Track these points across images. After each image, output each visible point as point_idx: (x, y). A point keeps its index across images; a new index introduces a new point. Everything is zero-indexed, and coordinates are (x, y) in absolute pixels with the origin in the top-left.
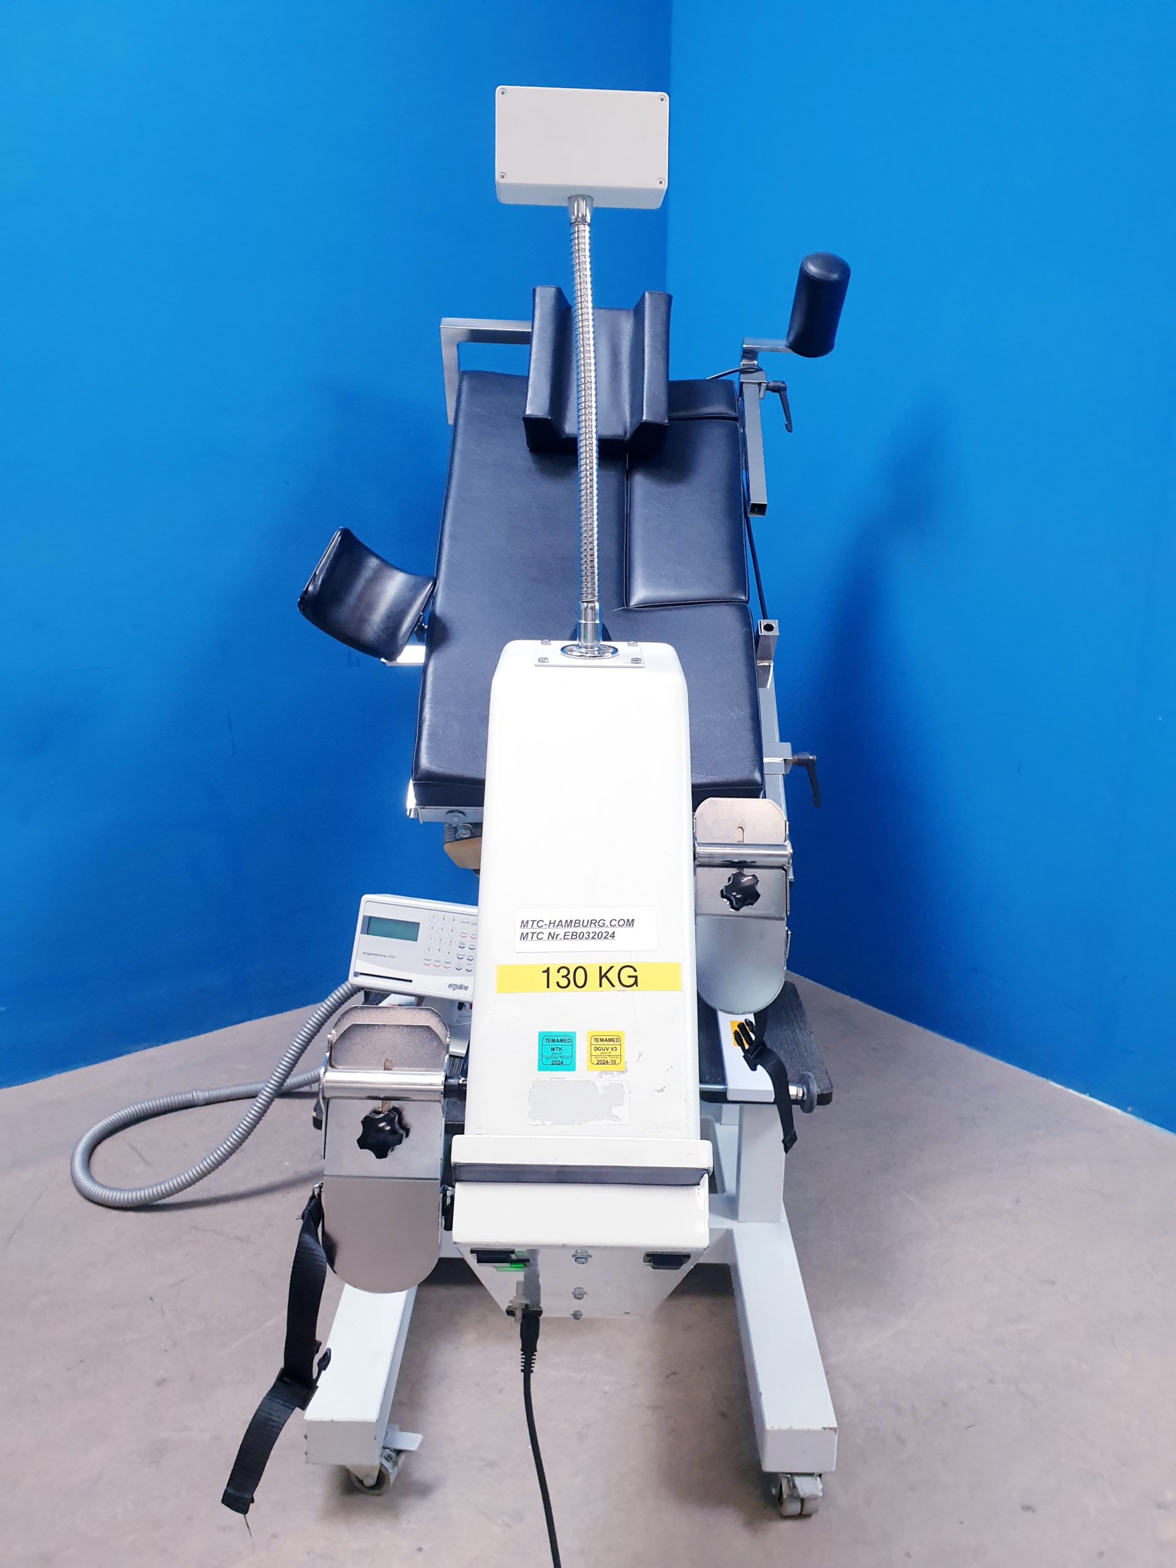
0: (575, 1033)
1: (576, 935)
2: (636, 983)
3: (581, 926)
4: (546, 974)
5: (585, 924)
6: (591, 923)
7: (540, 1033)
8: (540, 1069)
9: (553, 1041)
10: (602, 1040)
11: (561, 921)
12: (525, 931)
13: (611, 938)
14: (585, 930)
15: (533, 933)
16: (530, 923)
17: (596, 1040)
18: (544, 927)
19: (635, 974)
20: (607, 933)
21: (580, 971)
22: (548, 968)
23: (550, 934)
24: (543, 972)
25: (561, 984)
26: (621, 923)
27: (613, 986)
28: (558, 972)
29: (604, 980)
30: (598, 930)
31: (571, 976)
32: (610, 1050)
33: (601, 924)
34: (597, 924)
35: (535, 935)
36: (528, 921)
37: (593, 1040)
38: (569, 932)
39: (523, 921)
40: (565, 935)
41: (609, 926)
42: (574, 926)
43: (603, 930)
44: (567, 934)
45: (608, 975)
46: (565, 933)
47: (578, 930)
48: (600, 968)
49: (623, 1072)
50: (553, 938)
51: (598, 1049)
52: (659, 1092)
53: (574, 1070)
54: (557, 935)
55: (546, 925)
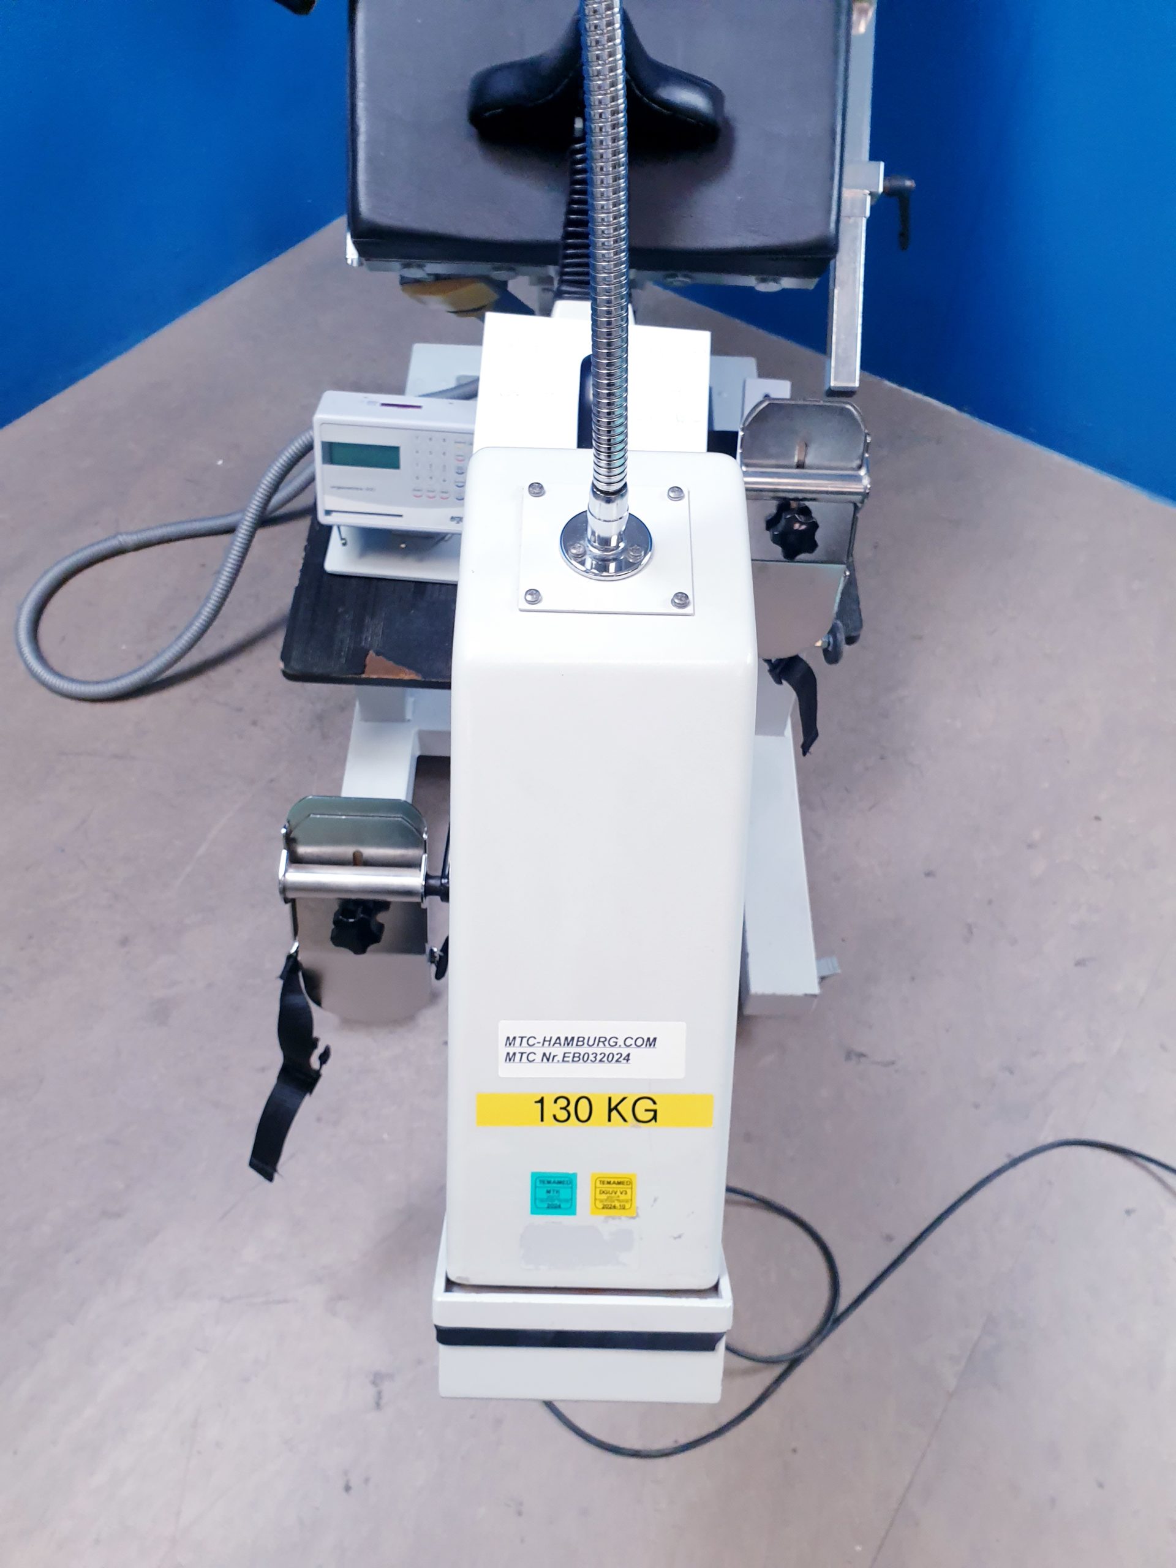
0: (575, 1175)
1: (579, 1057)
2: (655, 1118)
3: (586, 1045)
4: (539, 1105)
5: (591, 1043)
6: (599, 1041)
7: (533, 1174)
8: (532, 1213)
9: (549, 1182)
10: (609, 1183)
11: (559, 1038)
12: (511, 1050)
13: (625, 1061)
14: (591, 1050)
15: (522, 1054)
16: (518, 1040)
17: (603, 1183)
18: (537, 1045)
19: (653, 1107)
20: (619, 1055)
21: (584, 1102)
22: (542, 1099)
23: (544, 1054)
24: (536, 1102)
25: (558, 1117)
26: (639, 1042)
27: (625, 1120)
28: (555, 1102)
29: (614, 1113)
30: (607, 1050)
31: (571, 1108)
32: (618, 1193)
33: (612, 1043)
34: (606, 1043)
35: (525, 1056)
36: (514, 1038)
37: (598, 1182)
38: (570, 1053)
39: (508, 1038)
40: (564, 1057)
41: (623, 1045)
42: (577, 1045)
43: (615, 1050)
44: (566, 1055)
45: (619, 1107)
46: (565, 1053)
47: (582, 1050)
48: (610, 1099)
49: (633, 1218)
50: (548, 1060)
51: (603, 1192)
52: (675, 1238)
53: (574, 1213)
54: (554, 1056)
55: (539, 1043)
